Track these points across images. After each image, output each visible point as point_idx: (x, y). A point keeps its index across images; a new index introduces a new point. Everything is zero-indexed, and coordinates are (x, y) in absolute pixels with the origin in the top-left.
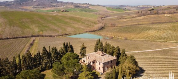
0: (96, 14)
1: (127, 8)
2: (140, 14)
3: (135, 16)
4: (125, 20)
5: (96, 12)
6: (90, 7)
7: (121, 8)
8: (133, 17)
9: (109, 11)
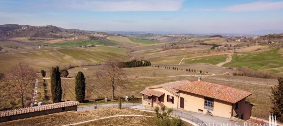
0: (120, 47)
1: (154, 38)
2: (164, 47)
3: (159, 50)
4: (151, 54)
5: (119, 46)
6: (108, 38)
7: (147, 38)
8: (158, 51)
9: (133, 42)
